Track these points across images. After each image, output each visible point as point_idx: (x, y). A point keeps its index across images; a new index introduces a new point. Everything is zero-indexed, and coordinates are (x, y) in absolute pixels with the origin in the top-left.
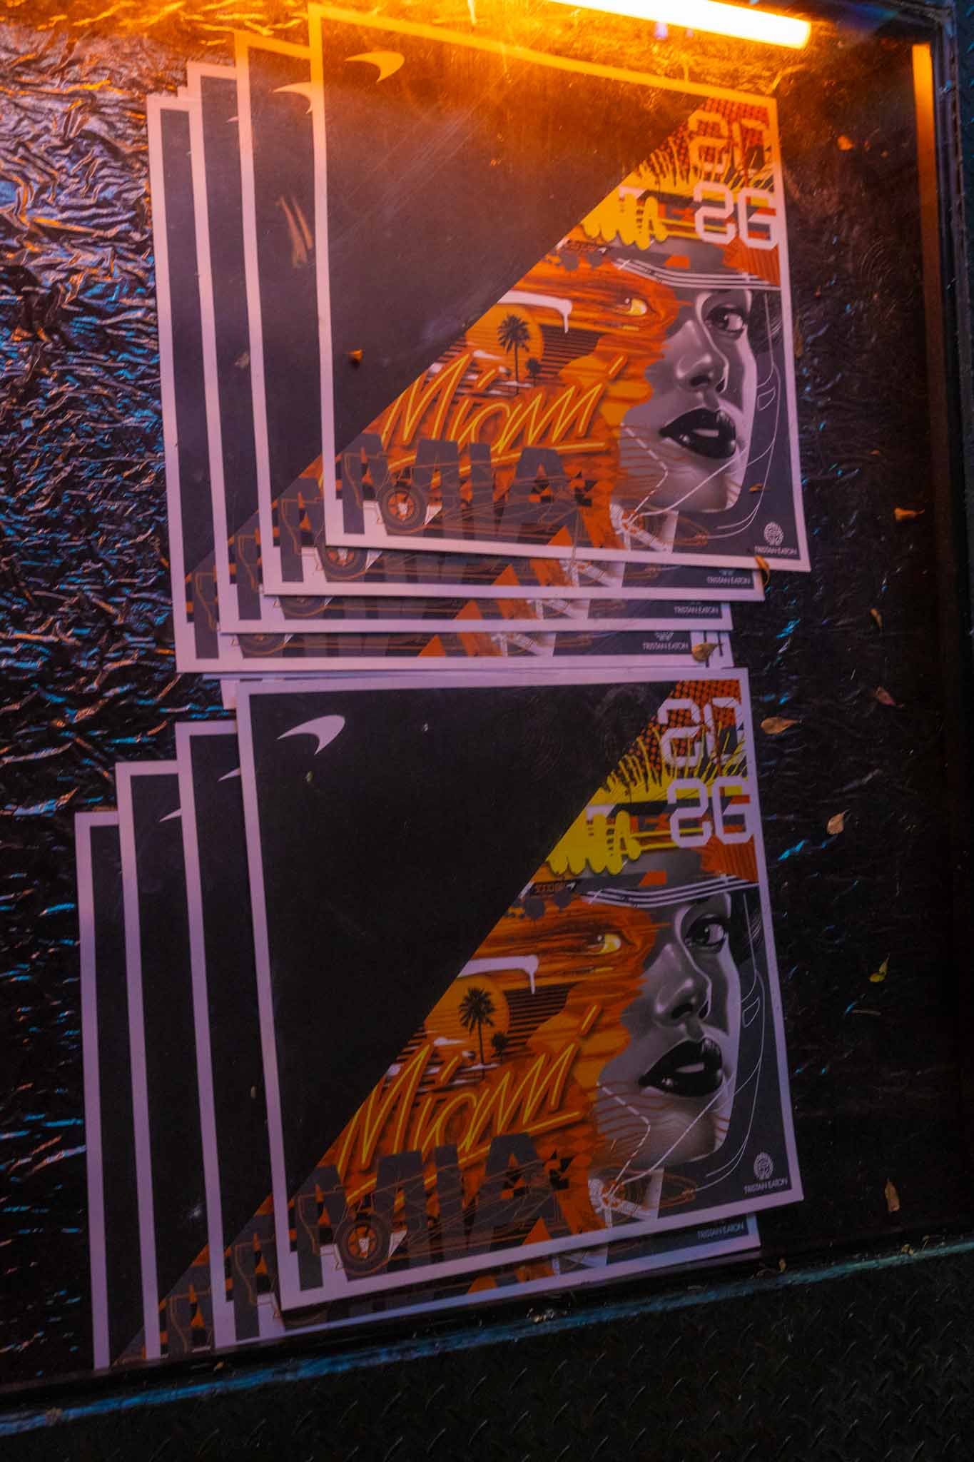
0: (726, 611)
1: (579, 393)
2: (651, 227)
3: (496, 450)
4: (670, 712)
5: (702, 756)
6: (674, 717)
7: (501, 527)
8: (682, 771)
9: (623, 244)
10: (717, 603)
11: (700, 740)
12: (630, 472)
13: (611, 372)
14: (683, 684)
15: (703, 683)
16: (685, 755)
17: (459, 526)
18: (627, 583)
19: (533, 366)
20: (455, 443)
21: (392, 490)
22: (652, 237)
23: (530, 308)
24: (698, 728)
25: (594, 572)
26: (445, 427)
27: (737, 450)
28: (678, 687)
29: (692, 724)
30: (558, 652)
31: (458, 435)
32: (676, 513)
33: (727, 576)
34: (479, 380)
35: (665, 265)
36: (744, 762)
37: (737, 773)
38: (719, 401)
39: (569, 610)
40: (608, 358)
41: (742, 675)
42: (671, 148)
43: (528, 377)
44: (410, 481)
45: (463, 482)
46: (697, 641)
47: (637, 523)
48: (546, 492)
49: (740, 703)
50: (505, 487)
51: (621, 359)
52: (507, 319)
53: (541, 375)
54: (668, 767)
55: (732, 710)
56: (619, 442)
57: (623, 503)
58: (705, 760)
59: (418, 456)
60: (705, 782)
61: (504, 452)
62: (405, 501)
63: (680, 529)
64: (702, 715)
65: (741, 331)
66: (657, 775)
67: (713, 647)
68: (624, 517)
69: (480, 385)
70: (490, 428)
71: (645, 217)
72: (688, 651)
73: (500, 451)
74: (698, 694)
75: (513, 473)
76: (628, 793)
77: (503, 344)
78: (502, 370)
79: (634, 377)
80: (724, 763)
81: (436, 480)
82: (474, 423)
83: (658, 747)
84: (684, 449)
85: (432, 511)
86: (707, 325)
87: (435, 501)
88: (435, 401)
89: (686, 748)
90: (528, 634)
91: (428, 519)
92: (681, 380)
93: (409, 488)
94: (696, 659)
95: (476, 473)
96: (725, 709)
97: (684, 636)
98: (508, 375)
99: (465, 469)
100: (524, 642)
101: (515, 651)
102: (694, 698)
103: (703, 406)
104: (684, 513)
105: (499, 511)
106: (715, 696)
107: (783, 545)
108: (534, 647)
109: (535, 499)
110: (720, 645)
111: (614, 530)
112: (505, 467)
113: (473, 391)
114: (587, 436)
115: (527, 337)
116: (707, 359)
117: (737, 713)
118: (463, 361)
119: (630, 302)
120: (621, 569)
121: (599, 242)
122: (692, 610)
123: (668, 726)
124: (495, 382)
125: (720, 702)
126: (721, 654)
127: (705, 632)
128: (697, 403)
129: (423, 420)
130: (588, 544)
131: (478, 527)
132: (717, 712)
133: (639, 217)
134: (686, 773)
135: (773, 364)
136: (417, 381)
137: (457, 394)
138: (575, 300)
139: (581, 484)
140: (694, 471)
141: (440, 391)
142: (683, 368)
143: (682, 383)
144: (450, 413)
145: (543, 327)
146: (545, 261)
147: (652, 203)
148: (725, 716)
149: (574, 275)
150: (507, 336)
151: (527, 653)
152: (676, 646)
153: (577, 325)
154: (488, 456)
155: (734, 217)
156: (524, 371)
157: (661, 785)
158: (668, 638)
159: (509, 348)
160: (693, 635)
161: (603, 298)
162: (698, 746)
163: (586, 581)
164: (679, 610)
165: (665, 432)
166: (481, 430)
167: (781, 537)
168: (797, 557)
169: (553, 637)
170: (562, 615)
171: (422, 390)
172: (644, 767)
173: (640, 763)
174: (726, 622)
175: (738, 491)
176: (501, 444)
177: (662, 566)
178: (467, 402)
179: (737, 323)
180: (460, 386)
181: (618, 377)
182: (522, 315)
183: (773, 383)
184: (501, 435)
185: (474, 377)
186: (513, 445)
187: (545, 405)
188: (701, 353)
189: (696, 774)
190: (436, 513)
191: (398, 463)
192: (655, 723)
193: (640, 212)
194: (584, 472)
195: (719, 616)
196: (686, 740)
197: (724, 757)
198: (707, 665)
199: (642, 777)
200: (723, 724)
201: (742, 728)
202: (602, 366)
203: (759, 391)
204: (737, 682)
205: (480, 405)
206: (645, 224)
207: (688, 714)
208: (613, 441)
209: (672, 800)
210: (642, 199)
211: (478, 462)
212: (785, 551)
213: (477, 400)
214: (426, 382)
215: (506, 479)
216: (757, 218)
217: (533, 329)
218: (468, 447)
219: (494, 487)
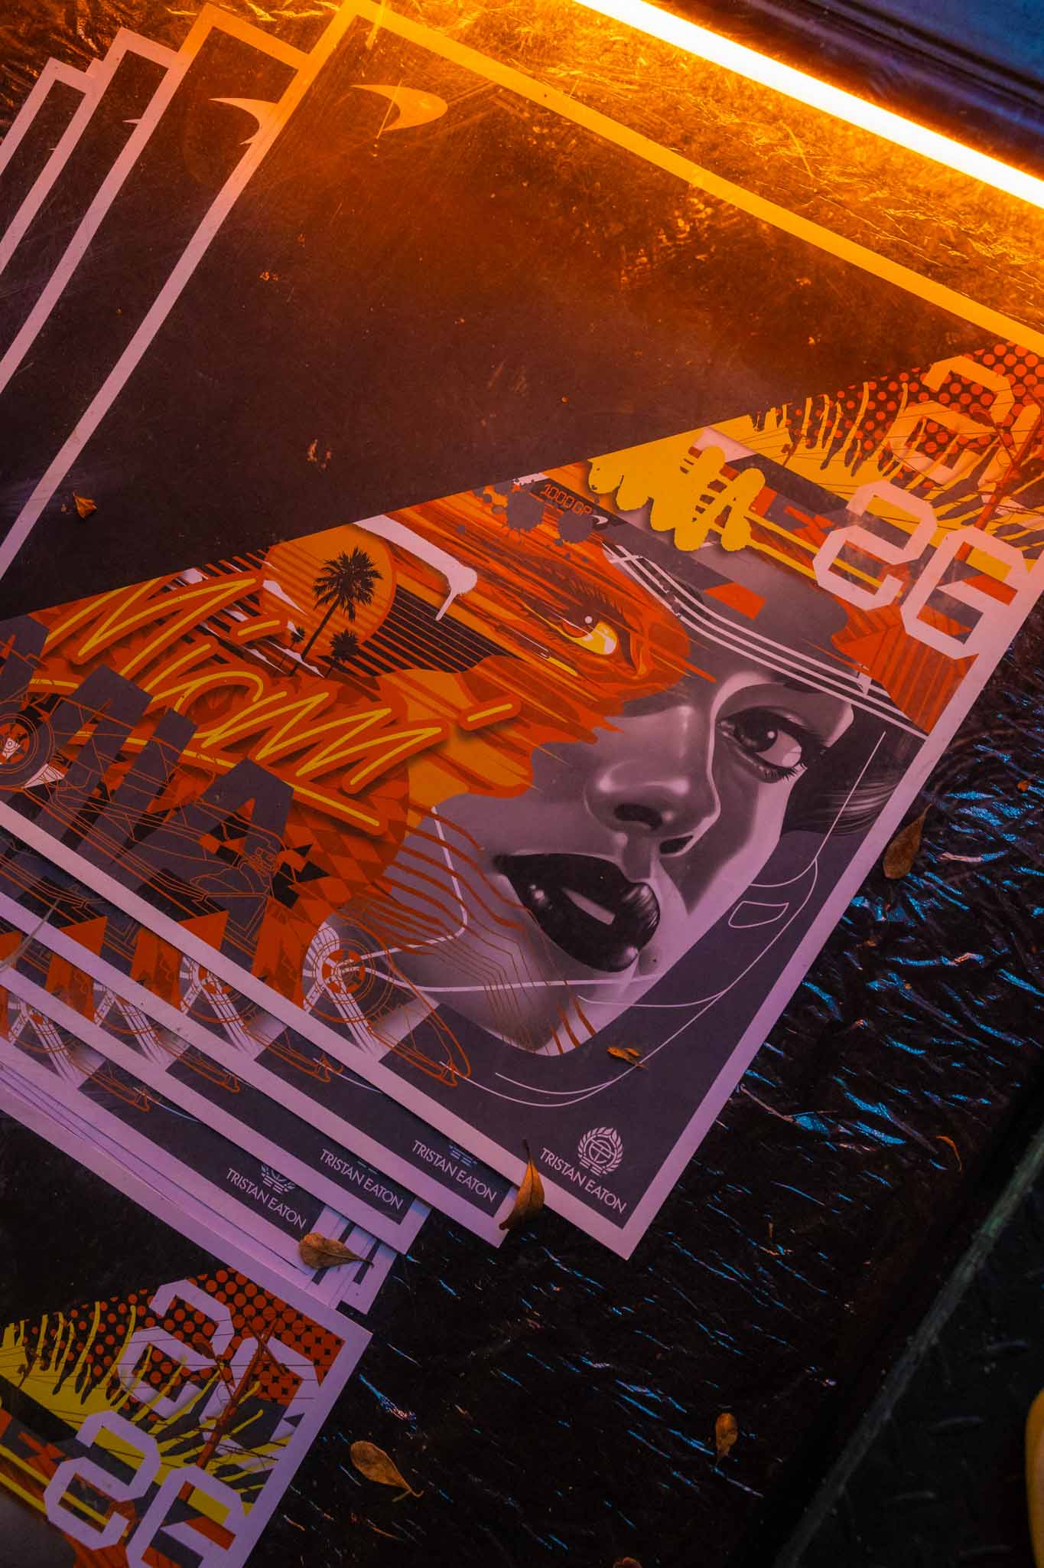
0: (415, 1219)
1: (391, 724)
2: (721, 521)
3: (204, 739)
4: (179, 1303)
5: (188, 1410)
6: (180, 1315)
7: (129, 856)
8: (134, 1407)
9: (648, 523)
10: (409, 1197)
11: (201, 1384)
12: (395, 892)
13: (471, 719)
14: (233, 1276)
15: (271, 1301)
16: (158, 1387)
17: (67, 816)
18: (266, 1059)
19: (345, 644)
20: (149, 696)
21: (15, 715)
22: (714, 536)
23: (399, 555)
24: (212, 1363)
25: (226, 1009)
26: (151, 666)
27: (633, 967)
28: (221, 1275)
29: (205, 1350)
30: (90, 1088)
31: (159, 688)
32: (434, 1004)
33: (457, 1163)
34: (245, 625)
35: (703, 593)
36: (263, 1477)
37: (233, 1485)
38: (656, 868)
39: (147, 1039)
40: (484, 694)
41: (356, 1340)
42: (858, 402)
43: (325, 658)
44: (45, 717)
45: (120, 758)
46: (326, 1228)
47: (350, 979)
48: (233, 845)
49: (320, 1381)
50: (177, 801)
51: (509, 706)
52: (350, 554)
53: (347, 664)
54: (115, 1383)
55: (297, 1381)
56: (407, 834)
57: (345, 933)
58: (190, 1421)
59: (82, 686)
60: (163, 1454)
61: (211, 751)
62: (19, 739)
63: (421, 1035)
64: (233, 1348)
65: (787, 772)
66: (87, 1380)
67: (351, 1258)
68: (334, 956)
69: (241, 633)
70: (213, 704)
71: (721, 500)
72: (296, 1233)
73: (204, 745)
74: (249, 1310)
75: (202, 787)
76: (25, 1371)
77: (319, 590)
78: (291, 626)
79: (511, 748)
80: (219, 1450)
81: (84, 734)
82: (195, 685)
83: (120, 1341)
84: (524, 911)
85: (47, 774)
86: (718, 728)
87: (62, 763)
88: (160, 622)
89: (166, 1379)
90: (64, 1033)
91: (34, 781)
92: (602, 795)
93: (38, 724)
94: (302, 1254)
95: (146, 758)
96: (284, 1369)
97: (312, 1207)
98: (296, 639)
99: (136, 741)
100: (51, 1041)
101: (30, 1043)
102: (238, 1312)
103: (616, 859)
104: (448, 1011)
105: (142, 831)
106: (278, 1337)
107: (603, 1181)
108: (60, 1057)
109: (211, 844)
110: (367, 1263)
111: (303, 963)
112: (197, 771)
113: (226, 637)
114: (360, 797)
115: (365, 598)
116: (680, 786)
117: (302, 1390)
118: (240, 585)
119: (594, 624)
120: (274, 1032)
121: (603, 504)
122: (350, 1173)
123: (159, 1322)
124: (267, 641)
125: (281, 1352)
126: (358, 1279)
127: (352, 1225)
128: (609, 848)
129: (126, 641)
130: (245, 962)
131: (96, 835)
132: (263, 1362)
133: (711, 493)
134: (138, 1417)
135: (815, 860)
136: (153, 582)
137: (199, 628)
138: (487, 576)
139: (298, 863)
140: (518, 958)
141: (175, 613)
142: (617, 777)
143: (600, 803)
144: (170, 651)
145: (401, 595)
146: (477, 495)
147: (753, 481)
148: (275, 1380)
149: (515, 536)
150: (331, 581)
151: (44, 1059)
152: (283, 1210)
153: (463, 616)
154: (185, 741)
155: (911, 572)
156: (324, 645)
157: (83, 1401)
158: (279, 1189)
159: (327, 599)
160: (325, 1216)
161: (546, 597)
162: (190, 1388)
163: (203, 1013)
164: (330, 1158)
165: (507, 864)
166: (200, 700)
167: (613, 1166)
168: (620, 1220)
169: (97, 1064)
170: (130, 1041)
171: (152, 598)
172: (77, 1354)
173: (74, 1342)
174: (402, 1235)
175: (583, 1035)
176: (215, 736)
177: (348, 1071)
178: (207, 647)
179: (789, 754)
180: (212, 620)
181: (483, 733)
182: (380, 560)
183: (794, 895)
184: (220, 725)
185: (241, 616)
186: (231, 747)
187: (323, 714)
188: (673, 769)
189: (157, 1429)
190: (50, 780)
191: (47, 682)
192: (143, 1302)
193: (717, 486)
194: (316, 848)
195: (397, 1216)
196: (175, 1366)
197: (226, 1440)
198: (317, 1280)
199: (62, 1366)
200: (264, 1389)
201: (295, 1421)
202: (463, 701)
203: (750, 893)
204: (339, 1342)
205: (222, 661)
206: (715, 510)
207: (206, 1328)
208: (399, 827)
209: (85, 1438)
210: (735, 468)
211: (159, 741)
212: (602, 1194)
213: (224, 653)
214: (166, 589)
215: (185, 789)
216: (962, 592)
217: (383, 592)
218: (163, 710)
219: (161, 792)
